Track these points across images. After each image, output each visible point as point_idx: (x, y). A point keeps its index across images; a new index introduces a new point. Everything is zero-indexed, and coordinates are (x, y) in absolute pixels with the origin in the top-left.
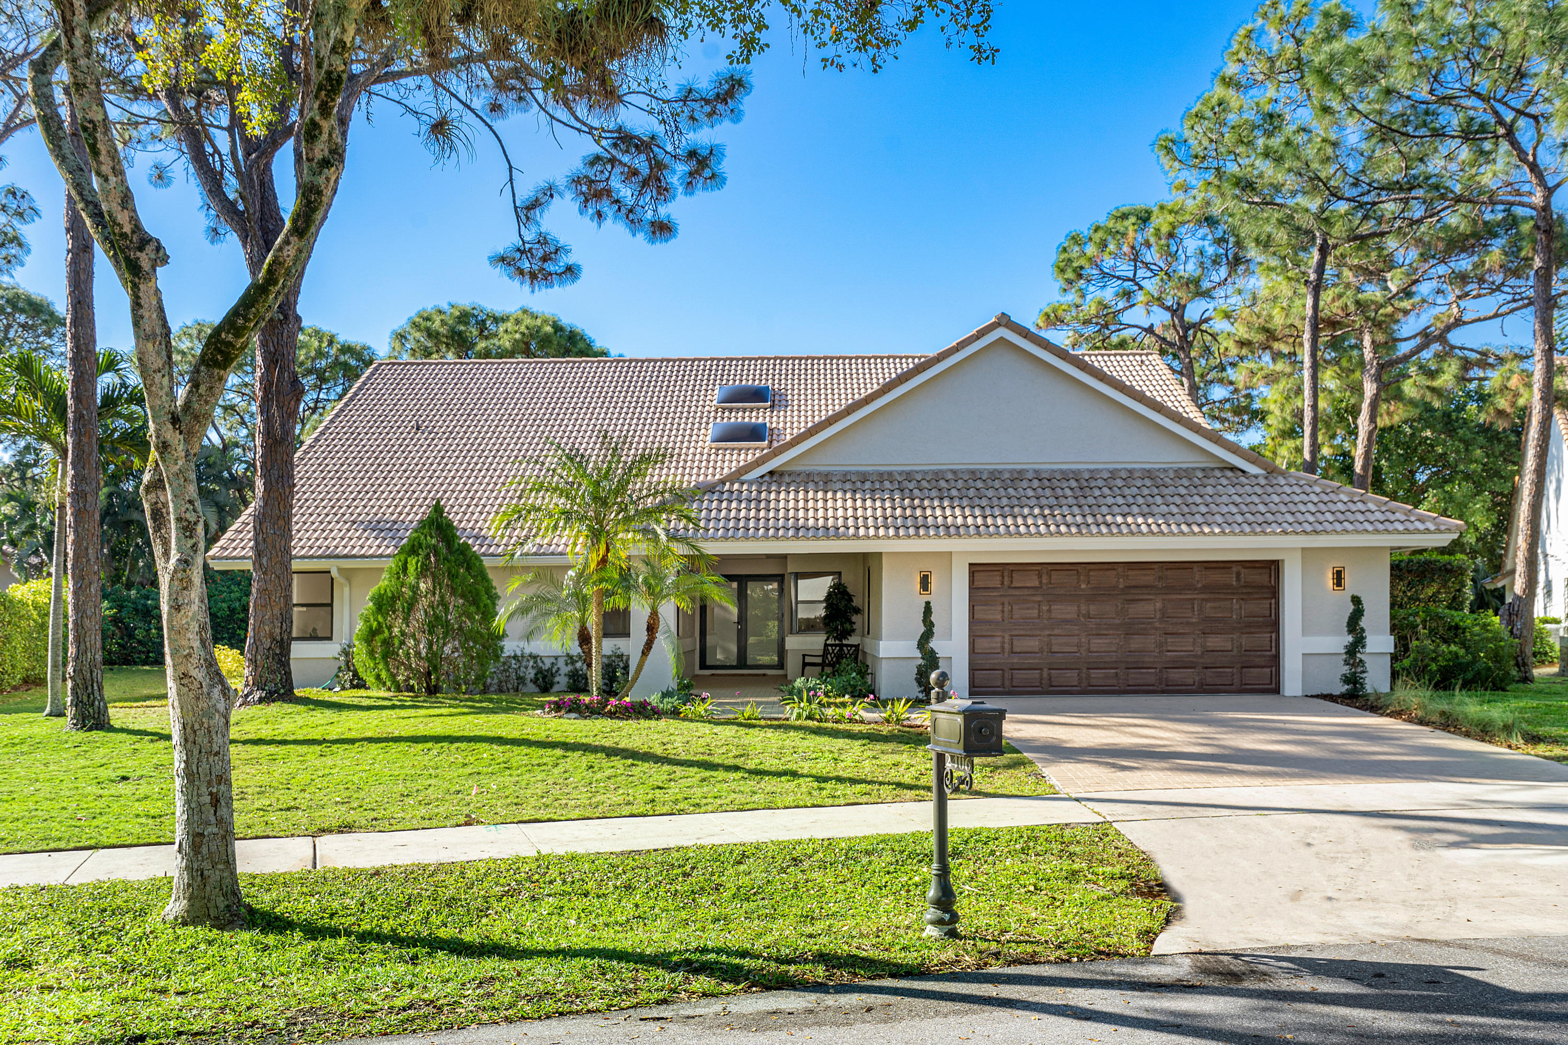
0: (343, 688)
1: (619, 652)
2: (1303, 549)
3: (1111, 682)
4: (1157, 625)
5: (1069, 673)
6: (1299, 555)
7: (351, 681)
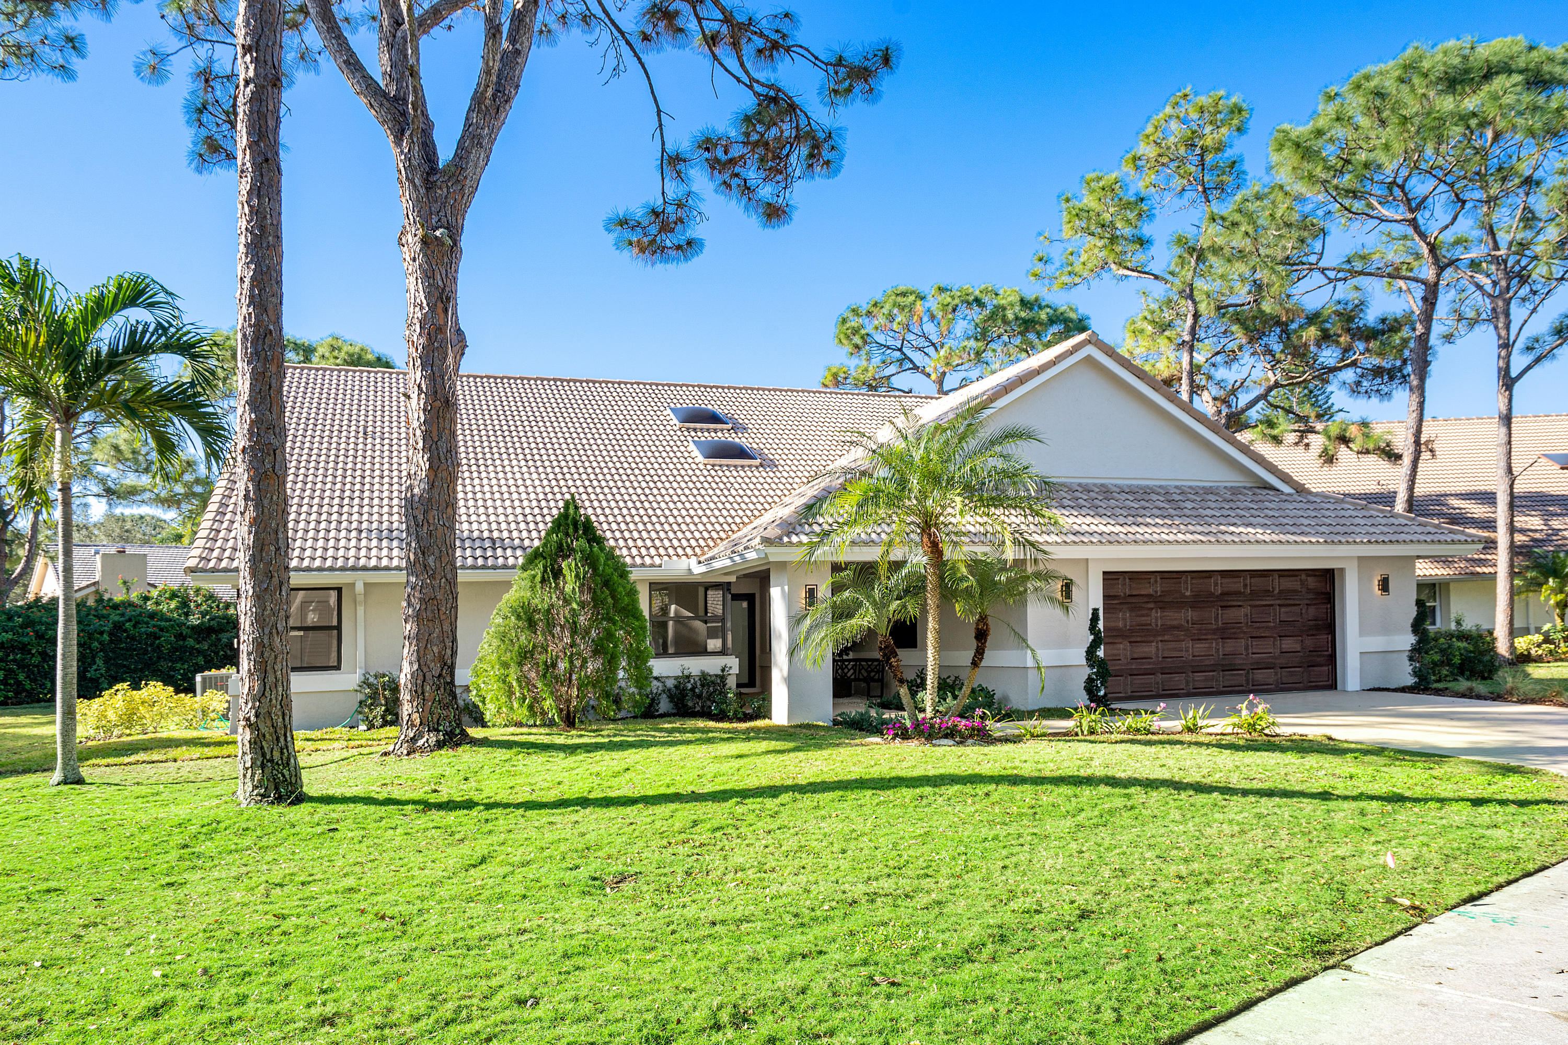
0: (371, 727)
1: (686, 673)
2: (1359, 558)
3: (1209, 684)
4: (1245, 629)
5: (1176, 677)
6: (1355, 563)
7: (383, 717)
